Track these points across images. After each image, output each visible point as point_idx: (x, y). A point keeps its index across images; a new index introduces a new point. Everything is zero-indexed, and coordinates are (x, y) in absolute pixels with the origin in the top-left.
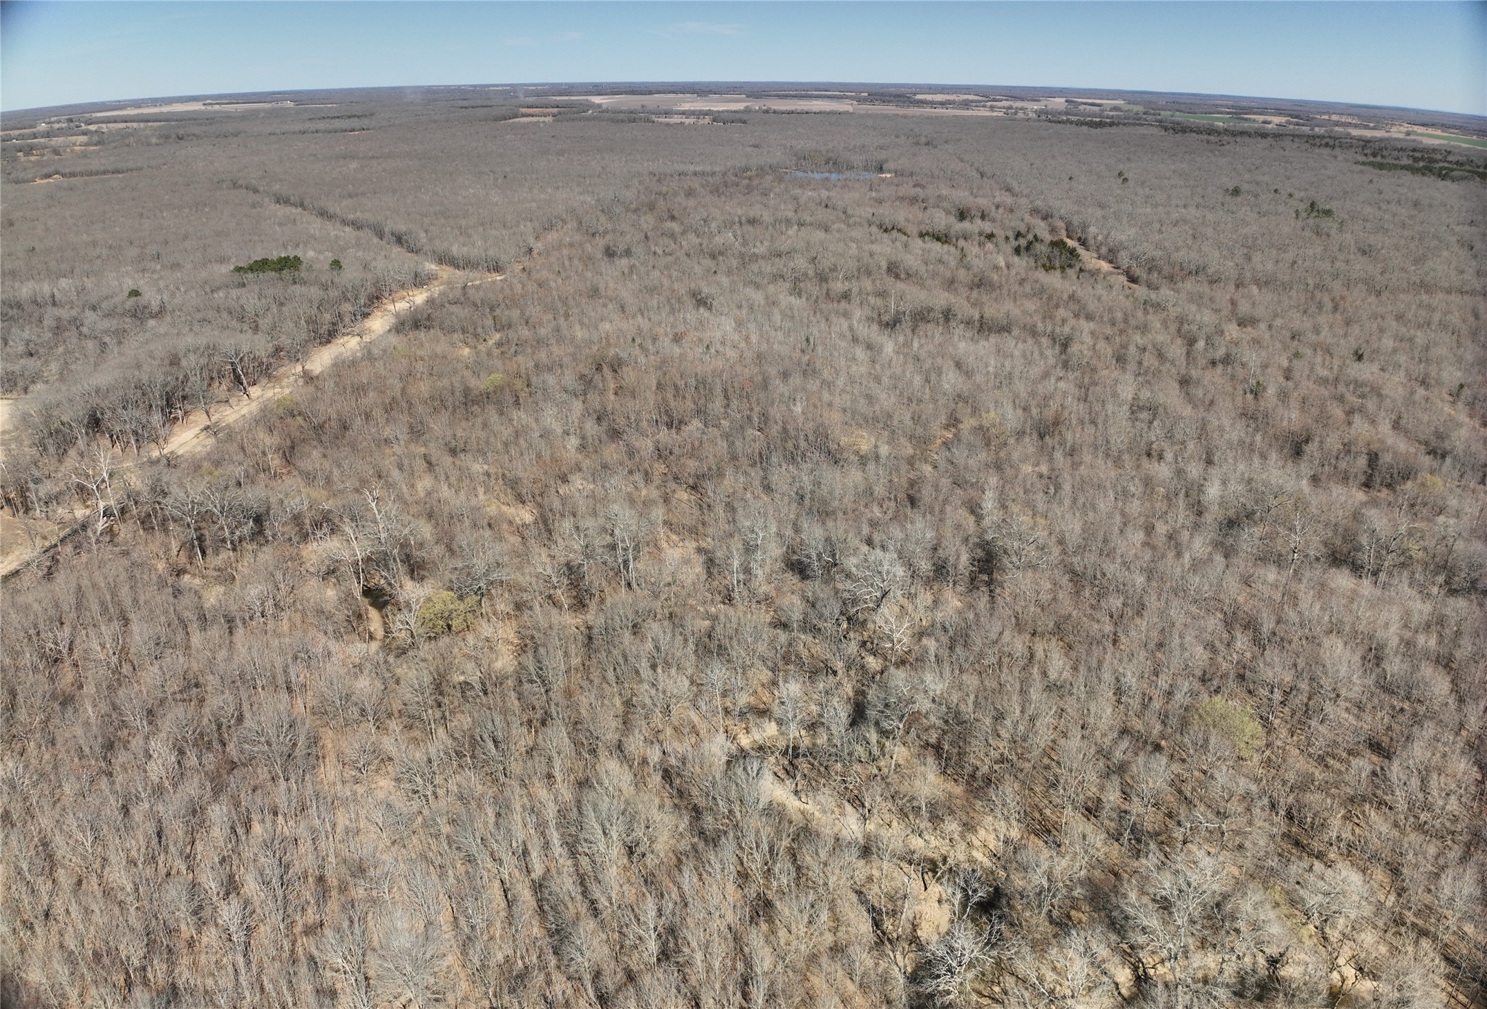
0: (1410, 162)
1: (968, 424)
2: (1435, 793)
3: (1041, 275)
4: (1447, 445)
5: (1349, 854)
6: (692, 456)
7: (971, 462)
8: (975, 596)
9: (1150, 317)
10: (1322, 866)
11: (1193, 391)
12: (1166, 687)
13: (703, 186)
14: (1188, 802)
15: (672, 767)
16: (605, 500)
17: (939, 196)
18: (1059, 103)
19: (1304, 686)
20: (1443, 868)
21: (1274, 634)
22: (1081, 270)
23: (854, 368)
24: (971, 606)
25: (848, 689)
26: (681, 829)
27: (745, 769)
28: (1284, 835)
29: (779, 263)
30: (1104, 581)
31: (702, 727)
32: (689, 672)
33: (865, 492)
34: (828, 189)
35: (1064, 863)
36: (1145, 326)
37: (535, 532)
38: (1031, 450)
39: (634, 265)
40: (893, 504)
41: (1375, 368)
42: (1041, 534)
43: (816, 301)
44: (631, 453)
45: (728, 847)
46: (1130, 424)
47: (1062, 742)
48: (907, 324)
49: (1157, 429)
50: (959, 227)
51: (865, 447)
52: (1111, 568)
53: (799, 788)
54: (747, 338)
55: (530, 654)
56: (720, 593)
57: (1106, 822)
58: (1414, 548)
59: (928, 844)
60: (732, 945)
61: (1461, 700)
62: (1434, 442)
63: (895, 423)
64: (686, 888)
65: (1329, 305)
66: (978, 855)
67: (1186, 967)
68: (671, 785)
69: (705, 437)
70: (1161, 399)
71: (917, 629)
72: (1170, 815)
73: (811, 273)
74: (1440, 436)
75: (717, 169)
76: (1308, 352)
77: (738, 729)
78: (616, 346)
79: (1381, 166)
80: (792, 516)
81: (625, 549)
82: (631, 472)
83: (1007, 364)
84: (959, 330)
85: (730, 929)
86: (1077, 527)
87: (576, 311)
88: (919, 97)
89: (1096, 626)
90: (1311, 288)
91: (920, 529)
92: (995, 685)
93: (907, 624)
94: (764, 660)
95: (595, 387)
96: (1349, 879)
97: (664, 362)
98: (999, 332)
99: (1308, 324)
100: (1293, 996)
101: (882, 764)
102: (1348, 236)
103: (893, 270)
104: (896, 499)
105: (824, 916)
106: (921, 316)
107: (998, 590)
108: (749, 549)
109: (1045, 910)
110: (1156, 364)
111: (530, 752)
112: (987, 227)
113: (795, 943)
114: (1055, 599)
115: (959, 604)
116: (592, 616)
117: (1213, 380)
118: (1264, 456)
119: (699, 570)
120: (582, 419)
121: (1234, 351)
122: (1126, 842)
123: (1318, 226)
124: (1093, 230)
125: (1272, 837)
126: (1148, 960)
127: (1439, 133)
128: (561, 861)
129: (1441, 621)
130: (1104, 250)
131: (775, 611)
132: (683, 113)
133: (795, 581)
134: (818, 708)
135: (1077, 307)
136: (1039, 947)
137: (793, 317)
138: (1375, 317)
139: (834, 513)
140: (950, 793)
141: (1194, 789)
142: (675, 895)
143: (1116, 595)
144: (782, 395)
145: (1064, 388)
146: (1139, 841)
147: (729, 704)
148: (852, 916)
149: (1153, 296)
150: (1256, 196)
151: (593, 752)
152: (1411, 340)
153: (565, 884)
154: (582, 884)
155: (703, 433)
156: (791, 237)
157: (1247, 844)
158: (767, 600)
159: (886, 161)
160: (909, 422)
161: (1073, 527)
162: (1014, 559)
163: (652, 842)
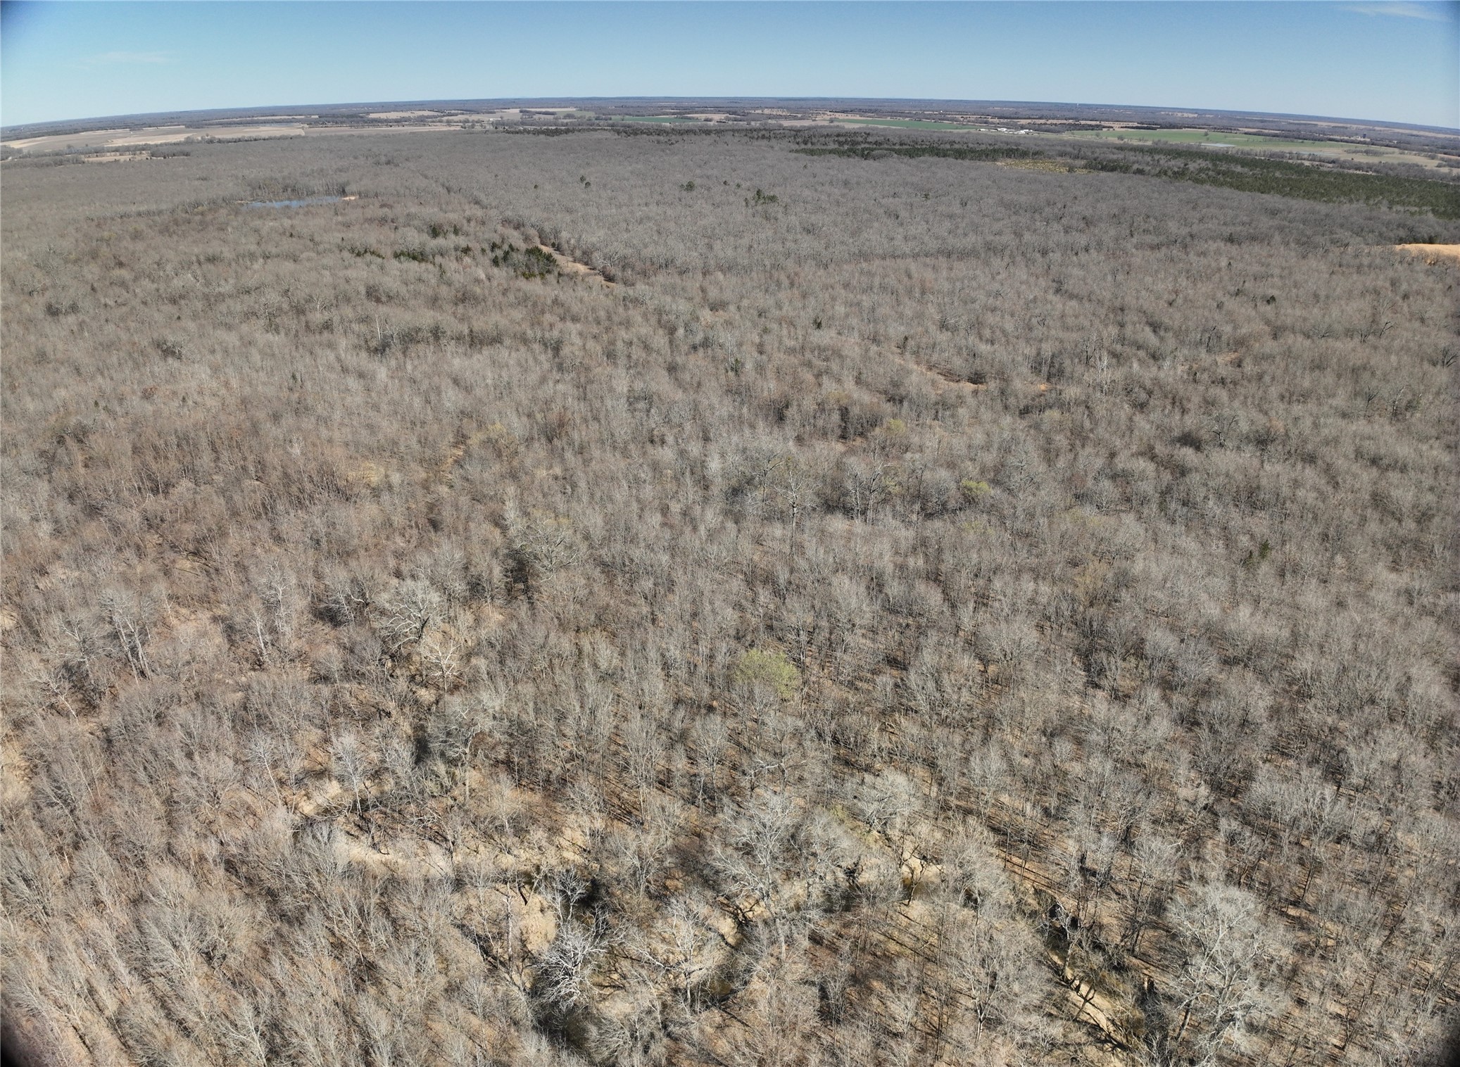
0: (836, 146)
1: (476, 439)
2: (949, 690)
3: (522, 283)
4: (902, 391)
5: (891, 760)
6: (187, 520)
7: (486, 475)
8: (515, 606)
9: (630, 312)
10: (872, 777)
11: (680, 375)
12: (707, 651)
13: (150, 227)
14: (748, 751)
15: (234, 856)
16: (96, 585)
17: (408, 215)
18: (514, 114)
19: (824, 623)
20: (970, 752)
21: (790, 583)
22: (560, 275)
23: (349, 399)
24: (512, 617)
25: (406, 728)
26: (259, 918)
27: (314, 837)
28: (834, 758)
29: (249, 300)
30: (633, 566)
31: (258, 806)
32: (231, 751)
33: (383, 524)
34: (290, 218)
35: (650, 838)
36: (628, 322)
37: (19, 637)
38: (542, 454)
39: (84, 321)
40: (415, 531)
41: (833, 333)
42: (567, 534)
43: (296, 336)
44: (116, 529)
45: (315, 920)
46: (629, 415)
47: (624, 726)
48: (396, 347)
49: (655, 418)
50: (433, 243)
51: (375, 479)
52: (637, 553)
53: (376, 840)
54: (227, 384)
55: (43, 775)
56: (247, 660)
57: (680, 789)
58: (890, 483)
59: (518, 859)
60: (342, 1020)
61: (953, 606)
62: (892, 391)
63: (402, 449)
64: (279, 977)
65: (786, 282)
66: (569, 855)
67: (779, 901)
68: (237, 876)
69: (198, 497)
70: (654, 387)
71: (464, 652)
72: (734, 767)
73: (285, 306)
74: (896, 385)
75: (164, 207)
76: (775, 326)
77: (298, 797)
78: (77, 413)
79: (812, 153)
80: (311, 563)
81: (130, 636)
82: (120, 549)
83: (504, 374)
84: (451, 347)
85: (337, 1004)
86: (600, 522)
87: (22, 381)
88: (372, 116)
89: (634, 610)
90: (768, 267)
91: (448, 551)
92: (550, 687)
93: (453, 649)
94: (310, 719)
95: (60, 462)
96: (895, 781)
97: (136, 423)
98: (491, 344)
99: (771, 302)
100: (874, 897)
101: (456, 793)
102: (793, 218)
103: (373, 294)
104: (417, 526)
105: (432, 960)
106: (410, 338)
107: (536, 596)
108: (270, 607)
109: (642, 888)
110: (644, 355)
111: (68, 882)
112: (462, 241)
113: (408, 996)
114: (591, 593)
115: (501, 617)
116: (107, 716)
117: (696, 363)
118: (752, 426)
119: (219, 639)
120: (51, 501)
121: (711, 334)
122: (701, 803)
123: (766, 212)
124: (564, 235)
125: (825, 763)
126: (744, 904)
127: (858, 117)
128: (134, 989)
129: (924, 543)
130: (578, 253)
131: (312, 666)
132: (117, 150)
133: (327, 630)
134: (379, 754)
135: (561, 311)
136: (645, 924)
137: (273, 355)
138: (826, 287)
139: (355, 551)
140: (529, 804)
141: (750, 739)
142: (269, 987)
143: (646, 577)
144: (276, 439)
145: (563, 390)
146: (712, 799)
147: (281, 774)
148: (459, 951)
149: (631, 292)
150: (709, 189)
151: (141, 863)
152: (858, 304)
153: (145, 1012)
154: (164, 1006)
155: (196, 493)
156: (258, 272)
157: (806, 775)
158: (301, 656)
159: (348, 183)
160: (416, 447)
161: (595, 521)
162: (546, 562)
163: (230, 941)
